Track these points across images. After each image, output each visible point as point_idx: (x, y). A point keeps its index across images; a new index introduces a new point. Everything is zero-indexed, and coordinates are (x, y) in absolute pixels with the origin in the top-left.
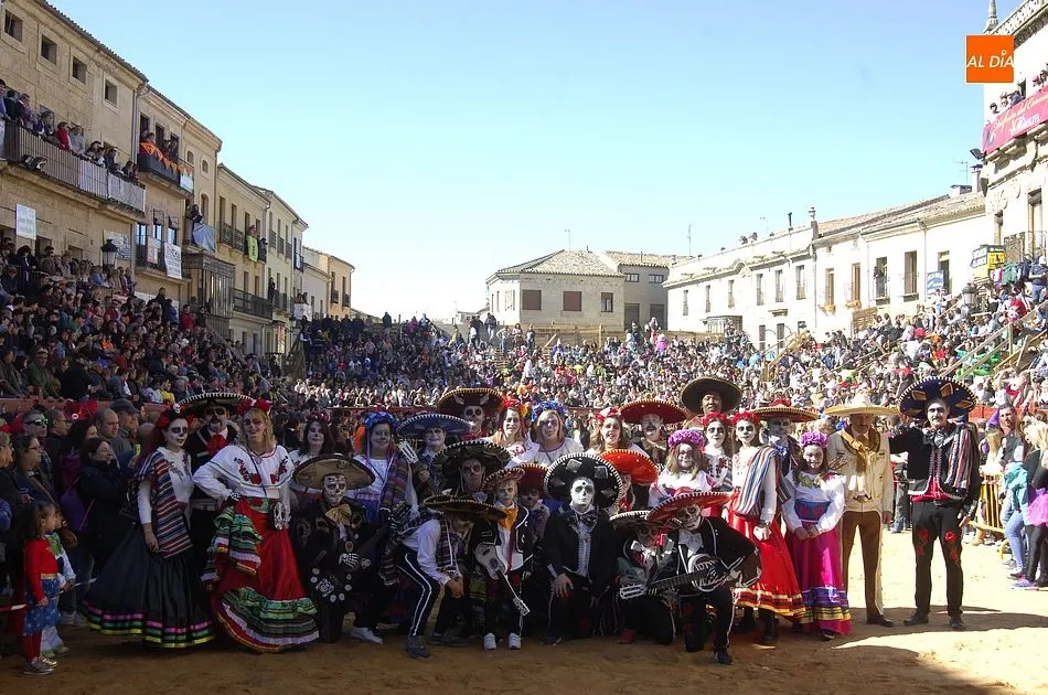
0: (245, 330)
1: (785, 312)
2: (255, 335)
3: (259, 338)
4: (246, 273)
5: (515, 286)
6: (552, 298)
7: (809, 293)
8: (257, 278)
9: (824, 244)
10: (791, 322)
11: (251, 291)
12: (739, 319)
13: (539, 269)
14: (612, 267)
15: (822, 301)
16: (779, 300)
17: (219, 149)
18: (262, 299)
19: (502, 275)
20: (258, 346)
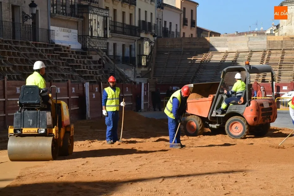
0: (124, 43)
2: (131, 46)
3: (133, 47)
4: (124, 13)
8: (131, 15)
11: (127, 22)
18: (135, 27)
20: (133, 52)
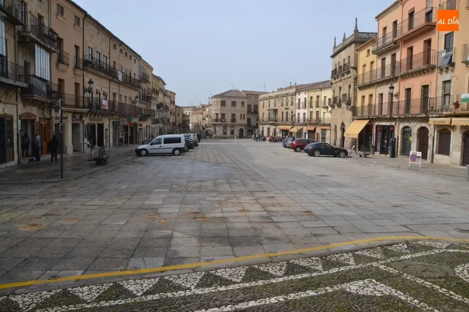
1: (288, 109)
5: (219, 100)
6: (229, 102)
7: (294, 104)
9: (298, 92)
10: (289, 112)
12: (277, 110)
13: (225, 95)
14: (245, 94)
15: (297, 107)
16: (287, 105)
17: (153, 70)
19: (215, 97)
